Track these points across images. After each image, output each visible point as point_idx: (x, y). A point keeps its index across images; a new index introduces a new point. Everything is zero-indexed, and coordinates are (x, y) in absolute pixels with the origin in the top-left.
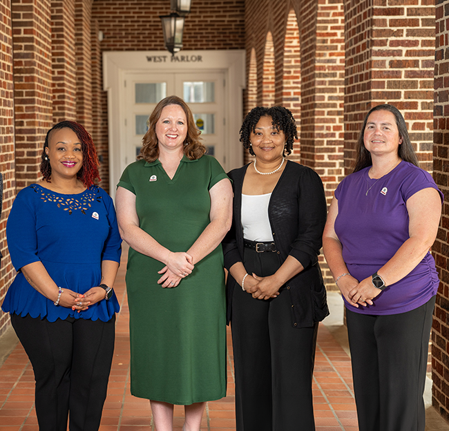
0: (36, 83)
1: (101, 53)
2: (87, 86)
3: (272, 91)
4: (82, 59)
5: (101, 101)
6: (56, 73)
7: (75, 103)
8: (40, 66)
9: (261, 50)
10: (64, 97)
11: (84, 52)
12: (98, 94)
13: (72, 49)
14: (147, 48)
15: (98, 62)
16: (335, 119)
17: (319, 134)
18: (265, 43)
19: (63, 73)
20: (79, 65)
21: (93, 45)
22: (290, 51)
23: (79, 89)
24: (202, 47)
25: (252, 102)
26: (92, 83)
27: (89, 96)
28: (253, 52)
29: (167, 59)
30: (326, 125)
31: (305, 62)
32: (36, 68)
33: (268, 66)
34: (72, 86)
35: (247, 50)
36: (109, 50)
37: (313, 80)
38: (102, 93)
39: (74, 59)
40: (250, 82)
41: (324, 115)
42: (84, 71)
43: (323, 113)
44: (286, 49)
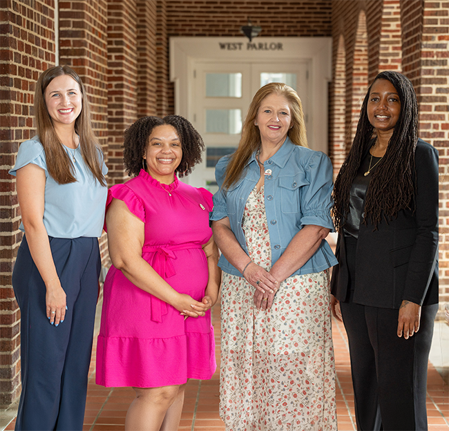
0: (87, 67)
1: (168, 39)
2: (151, 75)
3: (364, 84)
4: (145, 43)
5: (168, 93)
6: (113, 58)
7: (135, 93)
8: (92, 47)
9: (350, 37)
10: (122, 86)
11: (147, 36)
12: (164, 85)
13: (133, 31)
14: (220, 33)
15: (165, 49)
16: (444, 115)
17: (425, 133)
18: (356, 27)
19: (121, 58)
20: (141, 50)
21: (158, 29)
22: (388, 36)
23: (142, 78)
24: (282, 33)
25: (338, 96)
26: (157, 72)
27: (153, 86)
28: (341, 40)
29: (242, 47)
30: (433, 122)
31: (408, 48)
32: (87, 49)
33: (359, 55)
34: (132, 73)
35: (334, 38)
36: (176, 35)
37: (418, 69)
38: (168, 84)
39: (135, 42)
40: (337, 73)
41: (431, 110)
42: (147, 58)
43: (429, 108)
44: (383, 34)
